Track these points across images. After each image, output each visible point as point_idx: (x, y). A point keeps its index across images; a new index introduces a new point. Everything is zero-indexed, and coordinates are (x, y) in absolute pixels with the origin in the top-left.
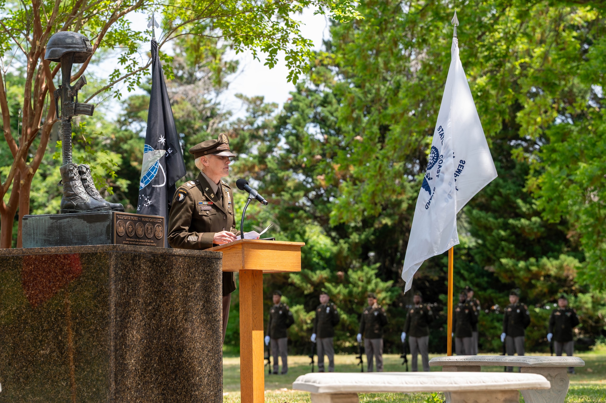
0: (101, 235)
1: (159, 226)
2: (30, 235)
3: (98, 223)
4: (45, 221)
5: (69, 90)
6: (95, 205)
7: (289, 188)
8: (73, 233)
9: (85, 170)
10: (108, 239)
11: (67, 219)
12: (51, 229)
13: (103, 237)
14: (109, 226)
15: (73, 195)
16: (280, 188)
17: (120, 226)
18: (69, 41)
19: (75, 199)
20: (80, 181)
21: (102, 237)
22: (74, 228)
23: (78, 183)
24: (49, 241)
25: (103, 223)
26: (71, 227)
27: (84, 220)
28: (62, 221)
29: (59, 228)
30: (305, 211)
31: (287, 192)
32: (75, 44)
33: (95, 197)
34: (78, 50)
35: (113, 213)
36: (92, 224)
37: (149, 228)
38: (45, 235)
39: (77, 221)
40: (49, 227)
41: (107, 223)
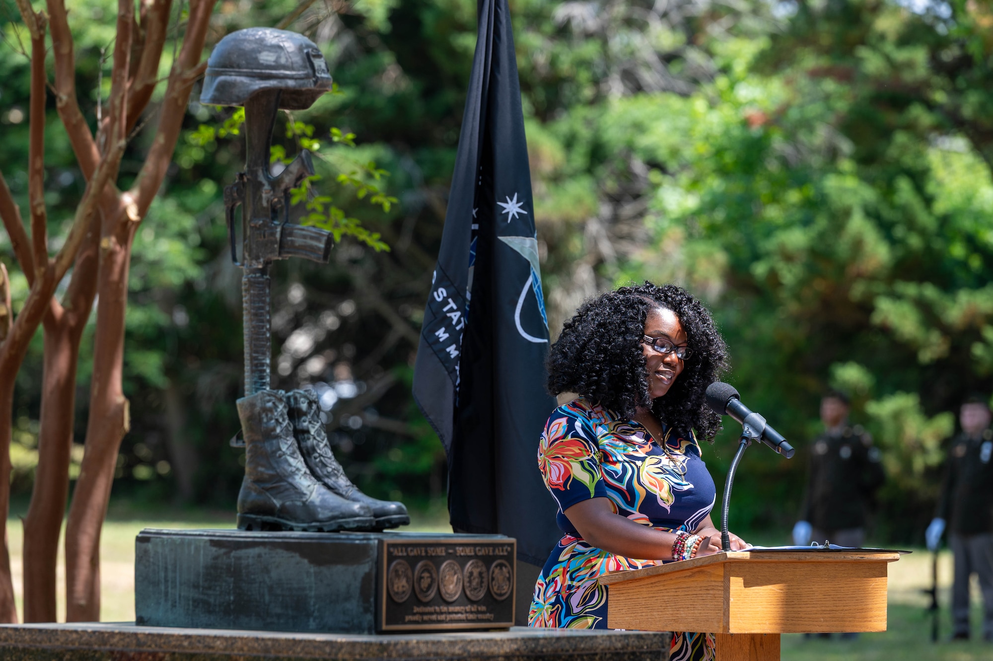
0: (348, 598)
1: (501, 566)
2: (156, 584)
3: (340, 568)
4: (197, 549)
5: (267, 187)
6: (332, 509)
7: (882, 37)
8: (271, 589)
9: (304, 406)
10: (366, 610)
11: (257, 550)
12: (213, 573)
13: (353, 606)
14: (367, 577)
15: (271, 478)
16: (855, 33)
17: (397, 575)
18: (267, 57)
19: (277, 491)
20: (291, 440)
21: (348, 606)
22: (274, 574)
23: (287, 445)
24: (206, 603)
25: (352, 568)
26: (266, 570)
27: (303, 555)
28: (242, 553)
29: (236, 571)
30: (931, 106)
31: (874, 48)
32: (285, 67)
33: (330, 481)
34: (291, 83)
35: (381, 542)
36: (324, 570)
37: (476, 572)
38: (196, 586)
39: (282, 555)
40: (207, 567)
41: (365, 568)
